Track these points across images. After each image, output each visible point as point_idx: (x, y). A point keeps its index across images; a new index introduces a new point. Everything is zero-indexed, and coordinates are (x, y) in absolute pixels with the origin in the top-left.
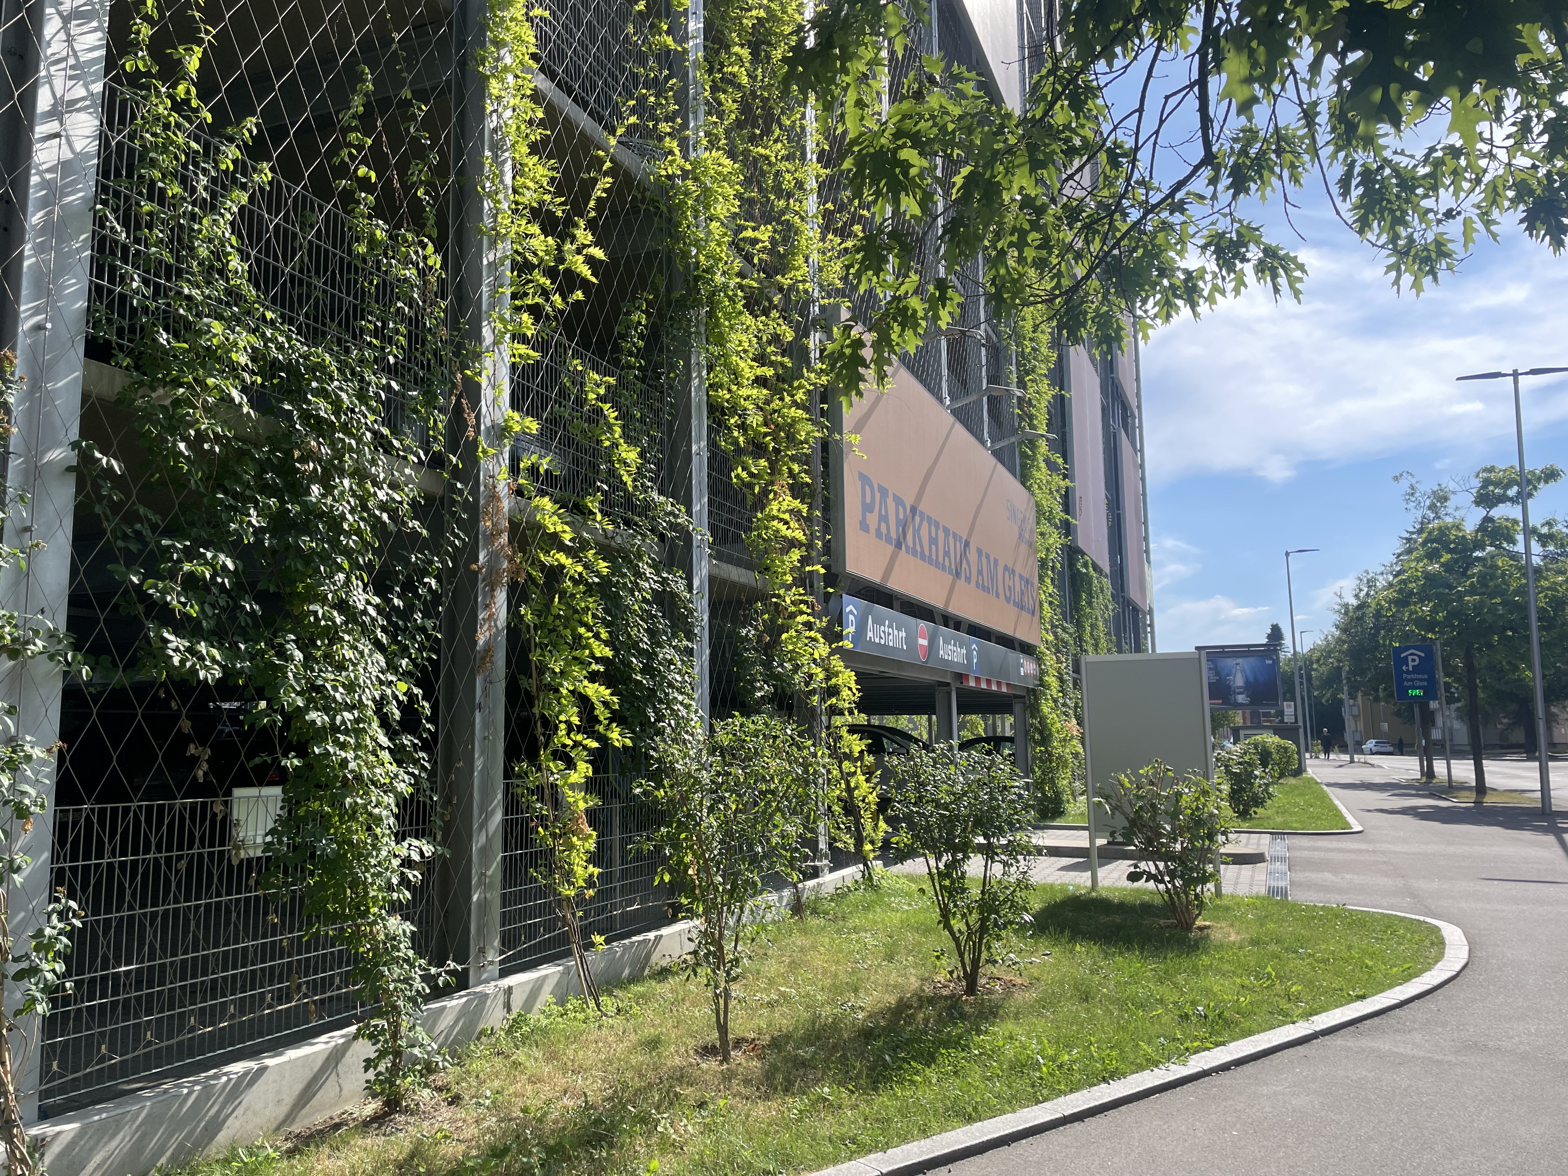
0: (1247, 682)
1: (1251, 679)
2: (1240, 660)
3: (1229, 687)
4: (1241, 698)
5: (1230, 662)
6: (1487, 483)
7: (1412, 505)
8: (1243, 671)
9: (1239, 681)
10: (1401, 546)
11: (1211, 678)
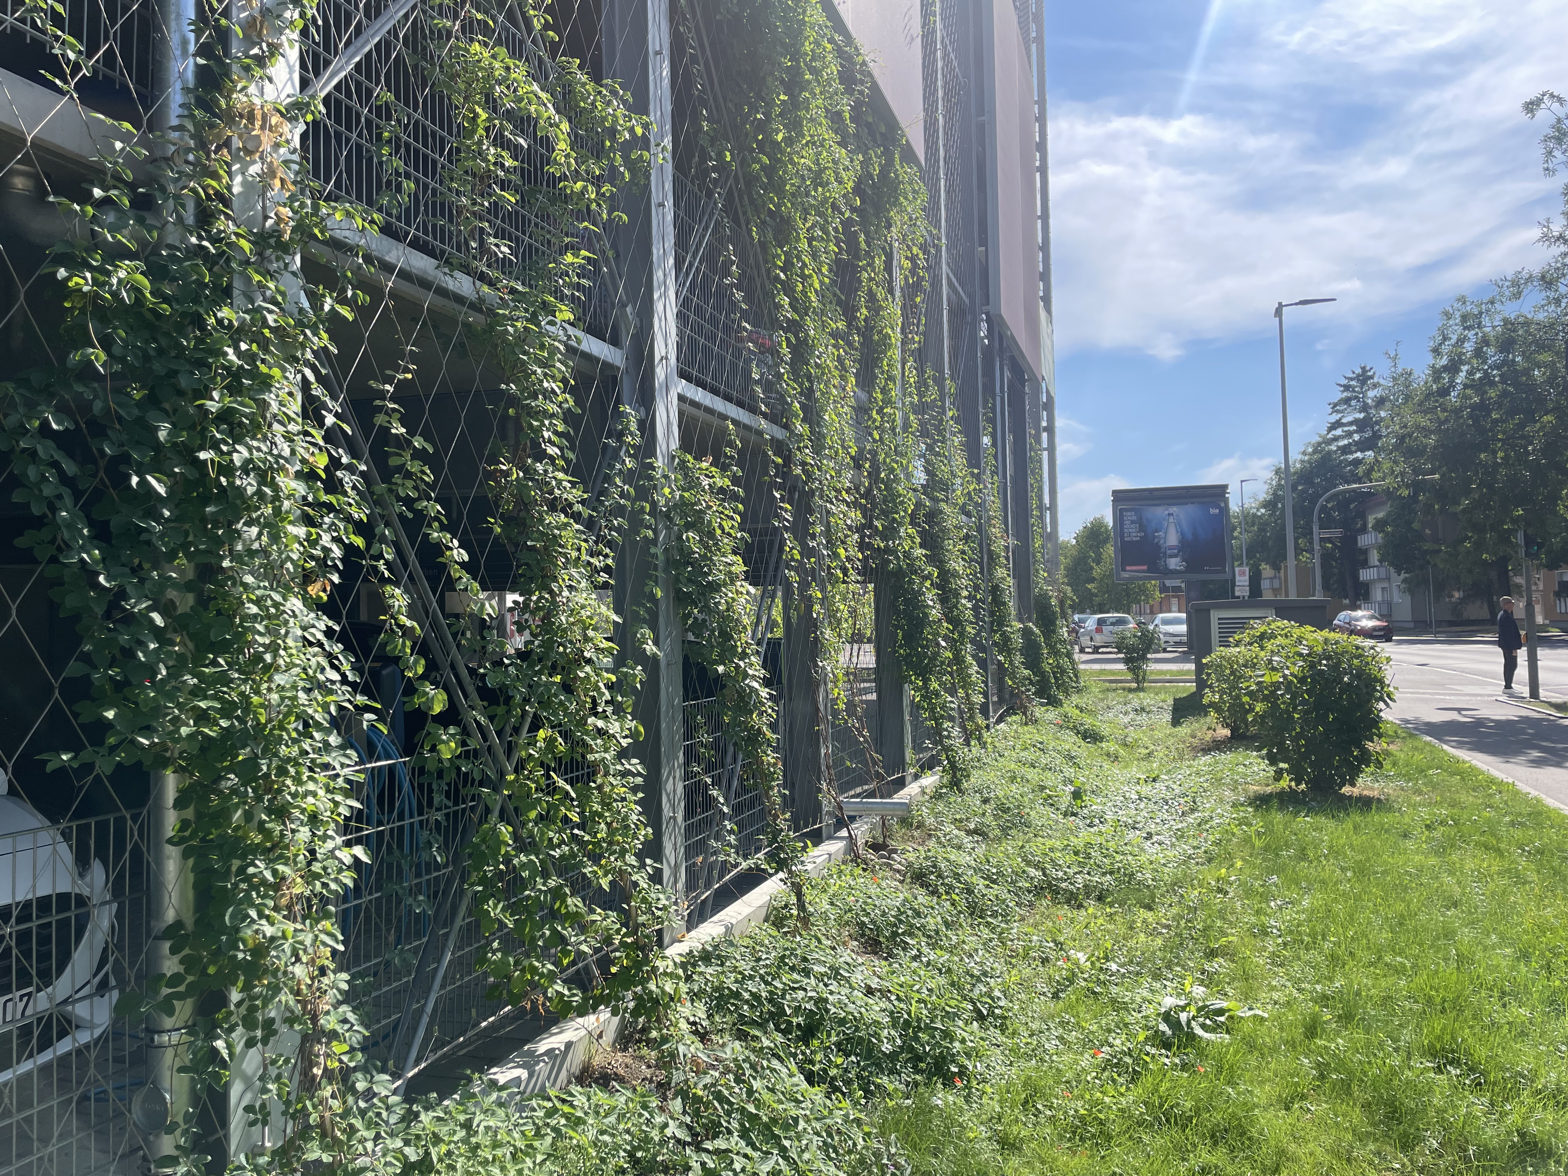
0: (1183, 540)
1: (1189, 536)
2: (1174, 509)
3: (1158, 547)
4: (1174, 563)
5: (1160, 511)
8: (1178, 524)
9: (1172, 539)
10: (1339, 395)
11: (1133, 533)
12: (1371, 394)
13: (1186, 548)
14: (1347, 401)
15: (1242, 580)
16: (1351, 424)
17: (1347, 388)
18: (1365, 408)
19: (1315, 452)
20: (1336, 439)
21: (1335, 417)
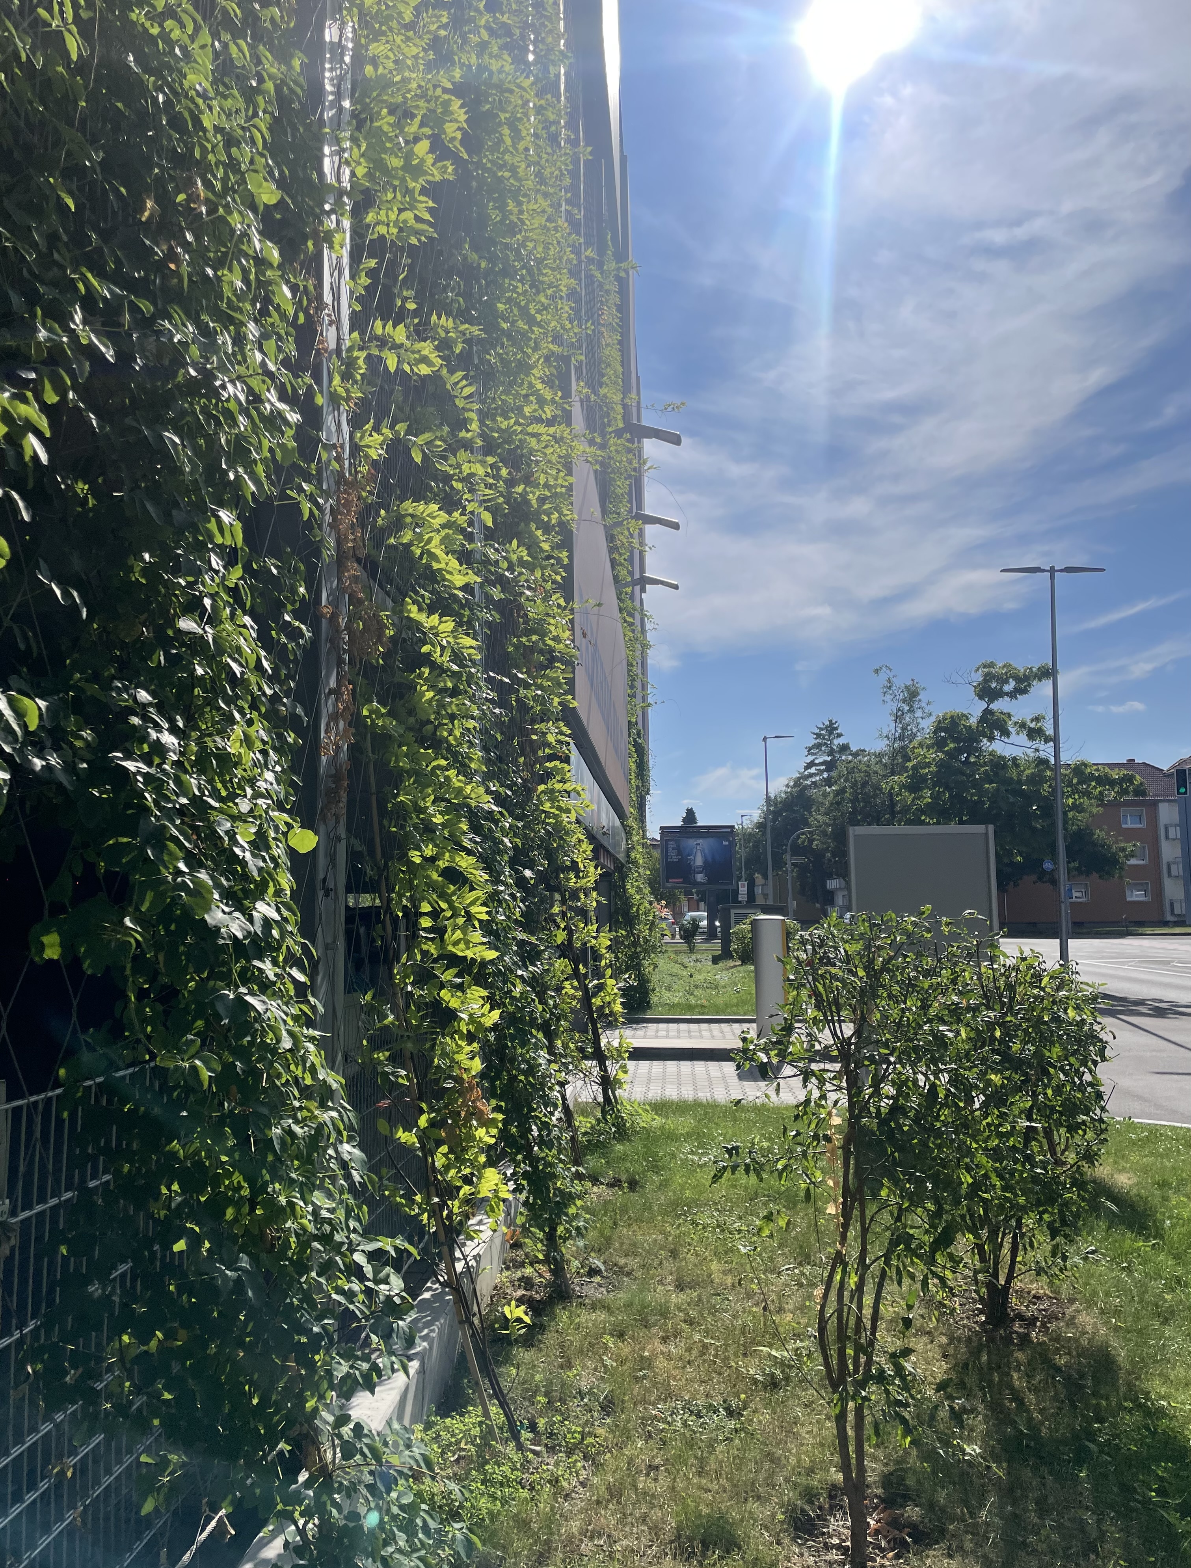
0: (706, 862)
1: (710, 859)
2: (700, 841)
3: (689, 866)
4: (700, 878)
5: (692, 842)
6: (988, 677)
7: (888, 697)
8: (703, 851)
9: (699, 861)
10: (812, 741)
11: (674, 857)
12: (836, 742)
13: (708, 867)
14: (818, 746)
15: (743, 890)
16: (821, 764)
17: (818, 736)
18: (831, 753)
19: (796, 785)
20: (811, 775)
21: (810, 758)
